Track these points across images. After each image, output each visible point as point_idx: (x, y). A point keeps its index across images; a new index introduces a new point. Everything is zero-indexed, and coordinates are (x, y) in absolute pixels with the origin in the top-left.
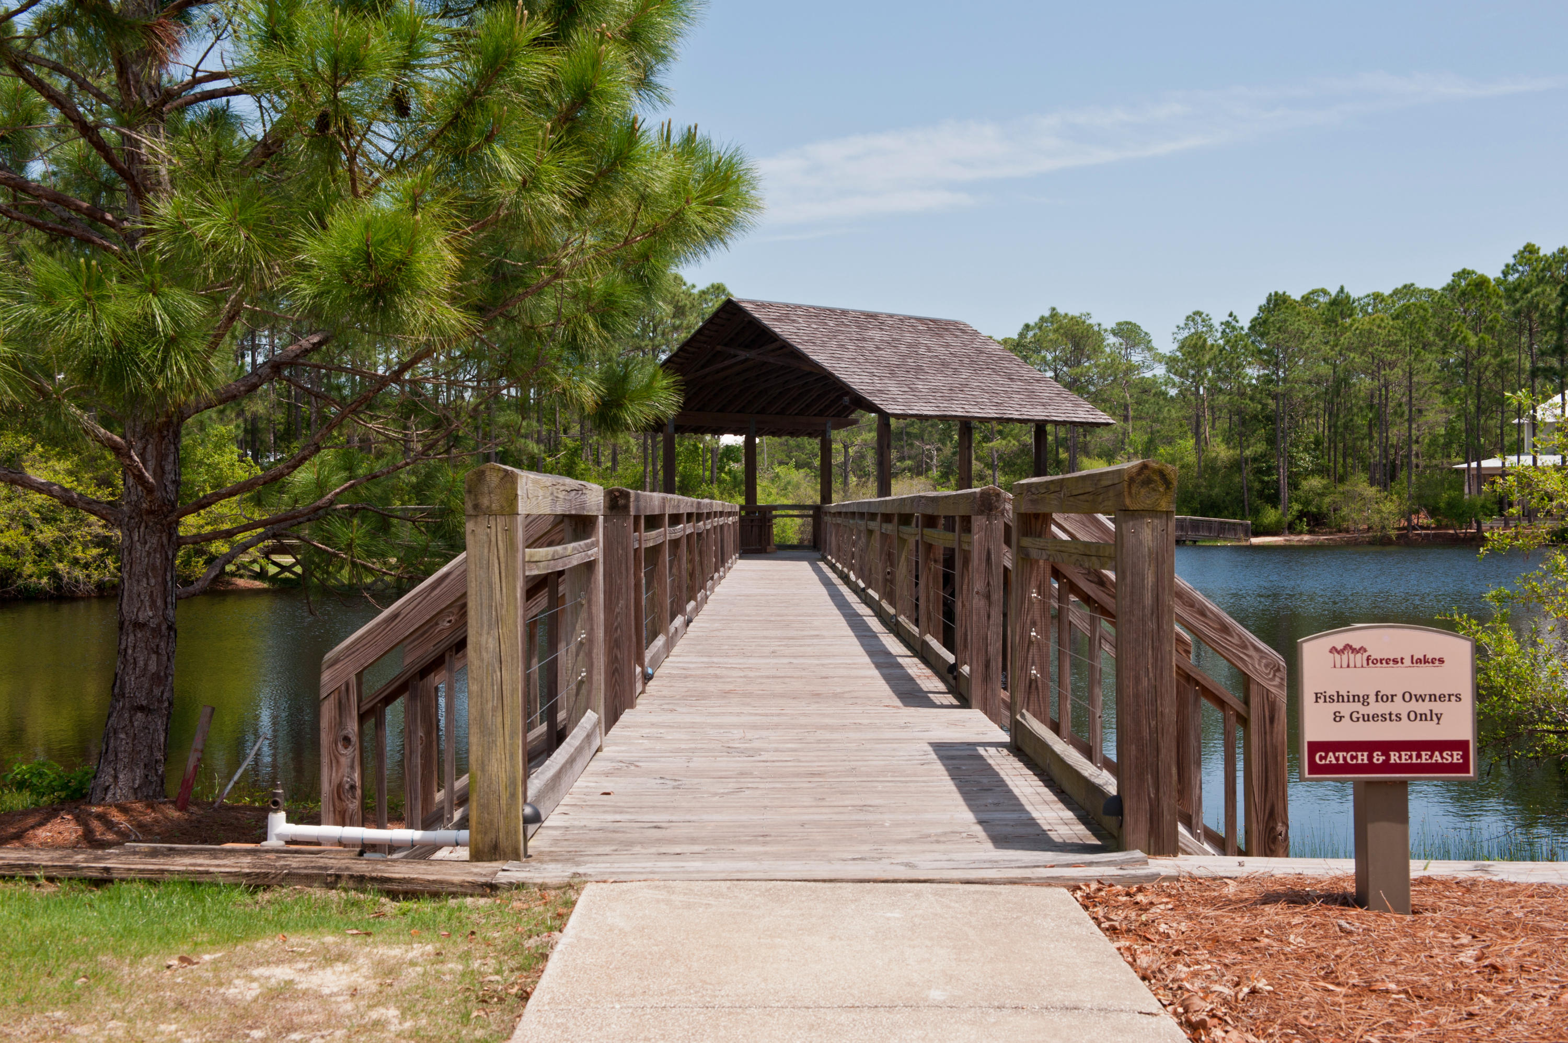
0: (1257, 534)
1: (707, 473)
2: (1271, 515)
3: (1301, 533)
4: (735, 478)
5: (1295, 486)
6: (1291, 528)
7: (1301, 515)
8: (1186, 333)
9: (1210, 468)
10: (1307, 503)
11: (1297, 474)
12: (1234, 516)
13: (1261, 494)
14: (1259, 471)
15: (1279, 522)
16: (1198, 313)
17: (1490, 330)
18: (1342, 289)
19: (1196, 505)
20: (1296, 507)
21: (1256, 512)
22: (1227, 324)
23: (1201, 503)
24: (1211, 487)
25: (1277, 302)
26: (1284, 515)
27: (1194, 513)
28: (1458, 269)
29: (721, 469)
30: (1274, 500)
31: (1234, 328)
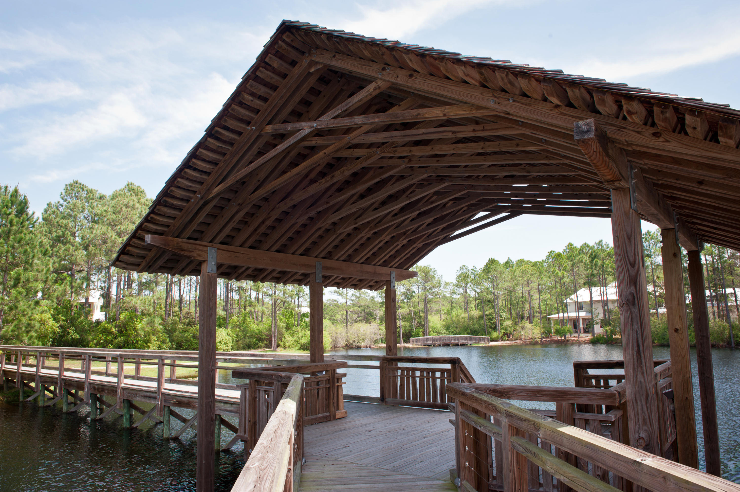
0: (491, 341)
1: (296, 323)
2: (495, 335)
3: (505, 340)
4: (306, 324)
5: (501, 324)
6: (502, 339)
7: (505, 334)
8: (460, 272)
9: (471, 318)
10: (506, 330)
11: (502, 320)
12: (482, 335)
13: (491, 327)
14: (490, 319)
15: (498, 337)
16: (464, 266)
17: (565, 270)
18: (509, 258)
19: (469, 331)
20: (503, 331)
21: (489, 333)
22: (473, 269)
23: (471, 330)
24: (474, 325)
25: (492, 262)
26: (499, 334)
27: (469, 334)
28: (550, 251)
29: (301, 321)
30: (495, 329)
31: (475, 271)
